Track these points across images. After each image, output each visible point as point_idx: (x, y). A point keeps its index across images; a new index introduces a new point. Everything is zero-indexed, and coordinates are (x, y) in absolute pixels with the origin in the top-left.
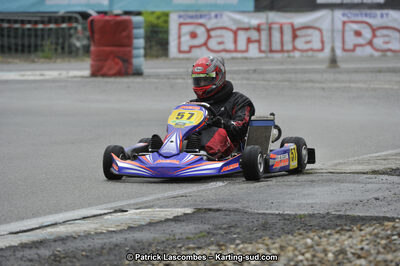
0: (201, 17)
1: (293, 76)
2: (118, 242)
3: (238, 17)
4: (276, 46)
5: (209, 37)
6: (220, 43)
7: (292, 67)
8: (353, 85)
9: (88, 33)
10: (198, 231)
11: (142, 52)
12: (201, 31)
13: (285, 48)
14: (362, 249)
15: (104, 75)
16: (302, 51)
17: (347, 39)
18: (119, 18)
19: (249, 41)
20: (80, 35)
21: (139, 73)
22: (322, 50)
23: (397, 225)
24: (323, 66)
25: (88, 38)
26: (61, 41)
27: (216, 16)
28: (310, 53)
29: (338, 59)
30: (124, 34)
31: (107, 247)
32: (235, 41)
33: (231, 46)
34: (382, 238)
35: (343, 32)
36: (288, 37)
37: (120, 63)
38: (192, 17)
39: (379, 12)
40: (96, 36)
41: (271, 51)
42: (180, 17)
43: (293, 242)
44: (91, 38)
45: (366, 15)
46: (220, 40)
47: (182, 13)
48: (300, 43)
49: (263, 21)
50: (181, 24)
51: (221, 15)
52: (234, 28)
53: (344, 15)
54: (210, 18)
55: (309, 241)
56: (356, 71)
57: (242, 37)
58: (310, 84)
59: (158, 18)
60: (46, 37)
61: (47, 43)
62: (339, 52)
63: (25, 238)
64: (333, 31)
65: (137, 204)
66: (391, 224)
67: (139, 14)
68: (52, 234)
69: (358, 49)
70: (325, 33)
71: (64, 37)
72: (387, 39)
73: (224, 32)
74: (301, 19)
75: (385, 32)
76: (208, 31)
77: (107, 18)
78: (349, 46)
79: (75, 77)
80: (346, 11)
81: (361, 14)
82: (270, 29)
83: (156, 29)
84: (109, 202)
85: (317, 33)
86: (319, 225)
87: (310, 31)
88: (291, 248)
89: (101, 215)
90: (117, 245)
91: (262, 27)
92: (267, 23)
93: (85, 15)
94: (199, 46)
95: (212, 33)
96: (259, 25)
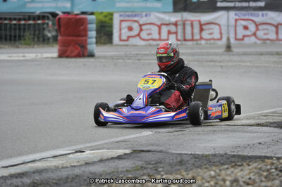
0: (136, 16)
1: (200, 57)
2: (78, 174)
3: (162, 16)
4: (189, 36)
5: (141, 30)
6: (149, 34)
7: (199, 51)
8: (242, 64)
9: (56, 27)
10: (134, 166)
11: (94, 40)
12: (135, 26)
13: (195, 38)
14: (250, 179)
15: (68, 57)
16: (207, 40)
17: (238, 31)
18: (78, 17)
19: (169, 33)
20: (51, 29)
21: (92, 55)
22: (221, 39)
23: (274, 162)
24: (222, 50)
25: (56, 31)
26: (37, 32)
27: (146, 15)
28: (212, 41)
29: (232, 46)
30: (82, 28)
31: (70, 177)
32: (160, 33)
33: (157, 37)
34: (264, 171)
35: (236, 26)
36: (197, 30)
37: (79, 48)
38: (129, 16)
39: (260, 13)
40: (62, 29)
41: (185, 40)
42: (121, 16)
43: (201, 174)
44: (58, 30)
45: (252, 15)
46: (149, 32)
47: (122, 14)
48: (205, 34)
49: (180, 19)
50: (121, 21)
51: (150, 15)
52: (159, 23)
53: (236, 15)
54: (142, 17)
55: (213, 173)
56: (245, 54)
57: (165, 30)
58: (212, 63)
59: (106, 16)
60: (27, 30)
61: (27, 34)
62: (232, 41)
63: (13, 171)
64: (228, 26)
65: (92, 147)
66: (270, 161)
67: (92, 14)
68: (32, 167)
69: (246, 39)
70: (222, 27)
71: (39, 30)
72: (266, 32)
73: (152, 26)
74: (205, 18)
75: (265, 27)
76: (141, 26)
77: (70, 16)
78: (240, 36)
79: (47, 58)
80: (238, 12)
81: (248, 14)
82: (184, 25)
83: (104, 24)
84: (72, 145)
85: (217, 27)
86: (219, 162)
87: (212, 26)
88: (199, 178)
89: (66, 154)
90: (77, 176)
91: (179, 23)
92: (182, 20)
93: (54, 15)
94: (135, 36)
95: (144, 27)
96: (176, 22)
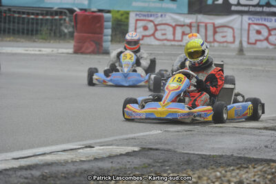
5: (156, 30)
12: (151, 25)
52: (174, 24)
73: (166, 27)
76: (156, 26)
96: (191, 24)
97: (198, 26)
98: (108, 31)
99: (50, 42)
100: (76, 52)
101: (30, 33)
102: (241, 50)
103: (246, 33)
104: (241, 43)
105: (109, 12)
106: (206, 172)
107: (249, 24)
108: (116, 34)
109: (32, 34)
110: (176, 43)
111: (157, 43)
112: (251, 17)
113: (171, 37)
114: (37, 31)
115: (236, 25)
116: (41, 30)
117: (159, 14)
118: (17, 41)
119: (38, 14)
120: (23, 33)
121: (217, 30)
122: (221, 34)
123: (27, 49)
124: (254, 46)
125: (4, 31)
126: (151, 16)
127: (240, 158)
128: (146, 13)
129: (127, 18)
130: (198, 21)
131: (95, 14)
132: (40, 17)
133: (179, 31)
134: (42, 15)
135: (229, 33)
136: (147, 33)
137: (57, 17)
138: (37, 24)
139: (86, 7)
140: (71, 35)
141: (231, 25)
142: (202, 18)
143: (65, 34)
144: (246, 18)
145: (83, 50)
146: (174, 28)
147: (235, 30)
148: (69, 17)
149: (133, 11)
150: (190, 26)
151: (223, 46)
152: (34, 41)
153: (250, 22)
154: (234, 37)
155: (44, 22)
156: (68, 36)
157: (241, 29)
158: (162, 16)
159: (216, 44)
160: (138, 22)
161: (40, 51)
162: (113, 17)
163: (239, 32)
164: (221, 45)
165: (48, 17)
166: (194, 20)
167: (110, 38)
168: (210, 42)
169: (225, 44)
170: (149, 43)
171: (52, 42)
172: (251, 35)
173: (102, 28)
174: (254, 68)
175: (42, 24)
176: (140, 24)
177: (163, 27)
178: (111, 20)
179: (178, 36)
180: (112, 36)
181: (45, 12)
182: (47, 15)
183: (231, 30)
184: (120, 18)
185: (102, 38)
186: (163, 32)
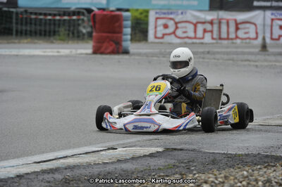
9: (91, 23)
20: (86, 25)
30: (117, 24)
40: (97, 26)
42: (156, 13)
44: (93, 27)
50: (157, 18)
83: (139, 22)
97: (220, 23)
98: (128, 31)
99: (68, 43)
100: (95, 52)
101: (47, 34)
102: (264, 47)
103: (269, 28)
104: (264, 39)
105: (127, 10)
106: (232, 172)
107: (272, 20)
108: (135, 34)
109: (50, 36)
110: (198, 41)
111: (178, 41)
112: (274, 12)
113: (192, 35)
114: (54, 32)
115: (259, 21)
116: (58, 31)
117: (180, 12)
118: (35, 43)
119: (55, 15)
120: (41, 34)
121: (240, 26)
122: (243, 31)
123: (45, 50)
124: (277, 42)
125: (21, 33)
126: (171, 13)
127: (267, 156)
128: (166, 11)
129: (147, 16)
130: (220, 17)
131: (113, 13)
132: (58, 18)
133: (200, 28)
134: (60, 15)
135: (252, 29)
136: (168, 31)
137: (75, 18)
138: (55, 24)
139: (104, 6)
140: (90, 35)
141: (253, 21)
142: (224, 15)
143: (84, 35)
144: (268, 13)
145: (102, 50)
146: (195, 25)
147: (258, 26)
148: (88, 17)
149: (153, 9)
150: (211, 23)
151: (246, 43)
152: (52, 42)
153: (273, 17)
154: (257, 33)
155: (62, 22)
156: (86, 36)
157: (264, 25)
158: (182, 13)
159: (238, 41)
160: (158, 20)
161: (58, 52)
162: (132, 16)
163: (262, 27)
164: (244, 41)
165: (66, 18)
166: (215, 17)
167: (129, 37)
168: (232, 39)
169: (248, 41)
170: (170, 41)
171: (70, 42)
172: (274, 31)
173: (121, 27)
174: (277, 64)
175: (59, 25)
176: (160, 22)
177: (183, 25)
178: (130, 18)
179: (200, 33)
180: (131, 35)
181: (62, 13)
182: (64, 15)
183: (253, 26)
184: (139, 16)
185: (121, 37)
186: (184, 30)
